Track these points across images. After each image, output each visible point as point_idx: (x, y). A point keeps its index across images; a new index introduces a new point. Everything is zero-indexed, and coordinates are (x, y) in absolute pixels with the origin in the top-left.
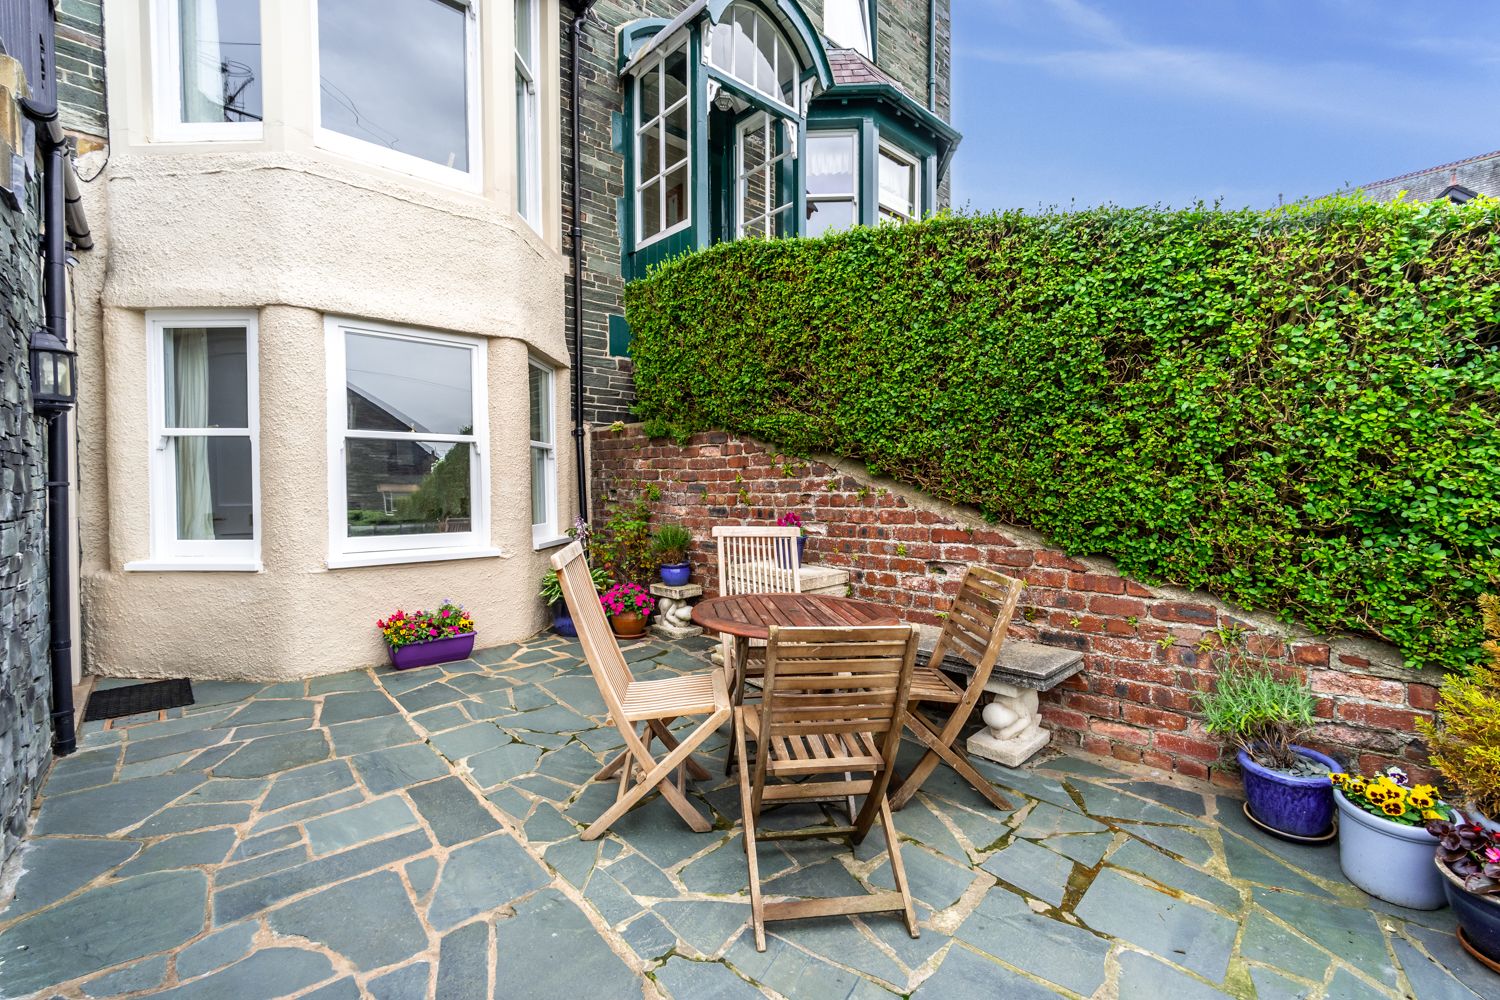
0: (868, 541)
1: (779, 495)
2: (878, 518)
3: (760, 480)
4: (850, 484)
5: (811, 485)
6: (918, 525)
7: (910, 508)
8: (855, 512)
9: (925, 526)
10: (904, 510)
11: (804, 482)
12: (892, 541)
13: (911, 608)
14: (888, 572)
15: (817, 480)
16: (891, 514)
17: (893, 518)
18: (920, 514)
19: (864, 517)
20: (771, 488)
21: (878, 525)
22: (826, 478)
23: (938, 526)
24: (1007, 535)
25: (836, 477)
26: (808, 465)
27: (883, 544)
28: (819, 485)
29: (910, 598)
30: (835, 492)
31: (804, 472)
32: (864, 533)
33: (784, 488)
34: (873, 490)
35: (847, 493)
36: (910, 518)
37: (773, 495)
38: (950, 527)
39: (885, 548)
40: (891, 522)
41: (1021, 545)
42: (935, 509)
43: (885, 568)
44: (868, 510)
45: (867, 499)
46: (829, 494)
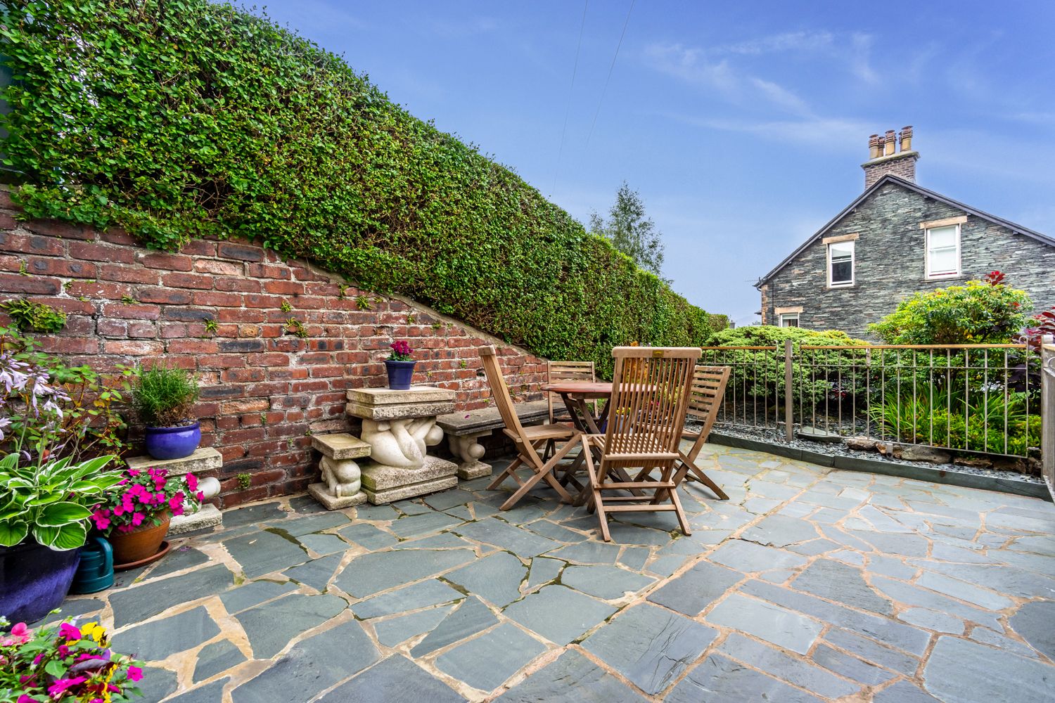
0: (440, 361)
1: (349, 326)
2: (447, 344)
3: (322, 311)
4: (425, 319)
5: (389, 318)
6: (473, 347)
7: (467, 337)
8: (430, 340)
9: (476, 348)
10: (464, 338)
11: (381, 315)
12: (457, 359)
13: (468, 402)
14: (454, 381)
15: (395, 314)
16: (456, 341)
17: (458, 343)
18: (473, 339)
19: (436, 343)
20: (339, 319)
21: (446, 348)
22: (403, 313)
24: (515, 350)
25: (413, 313)
26: (385, 300)
27: (450, 362)
28: (397, 318)
29: (467, 395)
30: (413, 325)
31: (380, 306)
32: (437, 355)
33: (355, 320)
34: (444, 324)
35: (423, 326)
36: (467, 343)
37: (341, 326)
39: (452, 364)
40: (457, 346)
41: (520, 354)
42: (482, 337)
43: (452, 379)
44: (440, 338)
45: (437, 330)
46: (407, 326)
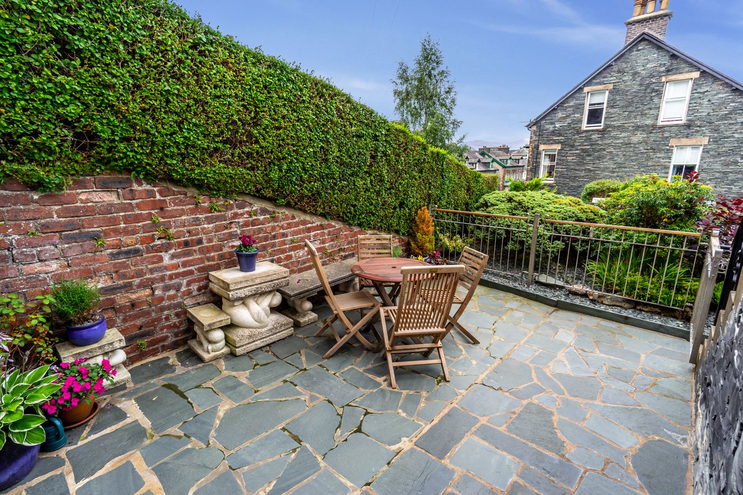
0: (276, 241)
1: (206, 226)
2: (282, 227)
3: (183, 218)
4: (264, 211)
5: (236, 215)
6: (301, 227)
7: (297, 219)
8: (268, 227)
9: (304, 227)
10: (295, 221)
11: (230, 213)
12: (290, 238)
13: (300, 266)
14: (288, 254)
15: (240, 211)
16: (288, 224)
17: (289, 226)
18: (301, 221)
19: (273, 229)
20: (197, 222)
21: (281, 231)
22: (246, 209)
23: (310, 225)
24: (333, 224)
25: (254, 208)
26: (231, 202)
27: (285, 240)
28: (242, 214)
29: (298, 262)
30: (254, 218)
31: (228, 207)
32: (274, 237)
33: (209, 220)
34: (278, 213)
35: (263, 217)
36: (297, 225)
37: (199, 227)
38: (314, 225)
39: (286, 242)
40: (289, 228)
41: (337, 226)
42: (308, 218)
43: (286, 252)
44: (276, 224)
45: (274, 219)
46: (250, 219)
